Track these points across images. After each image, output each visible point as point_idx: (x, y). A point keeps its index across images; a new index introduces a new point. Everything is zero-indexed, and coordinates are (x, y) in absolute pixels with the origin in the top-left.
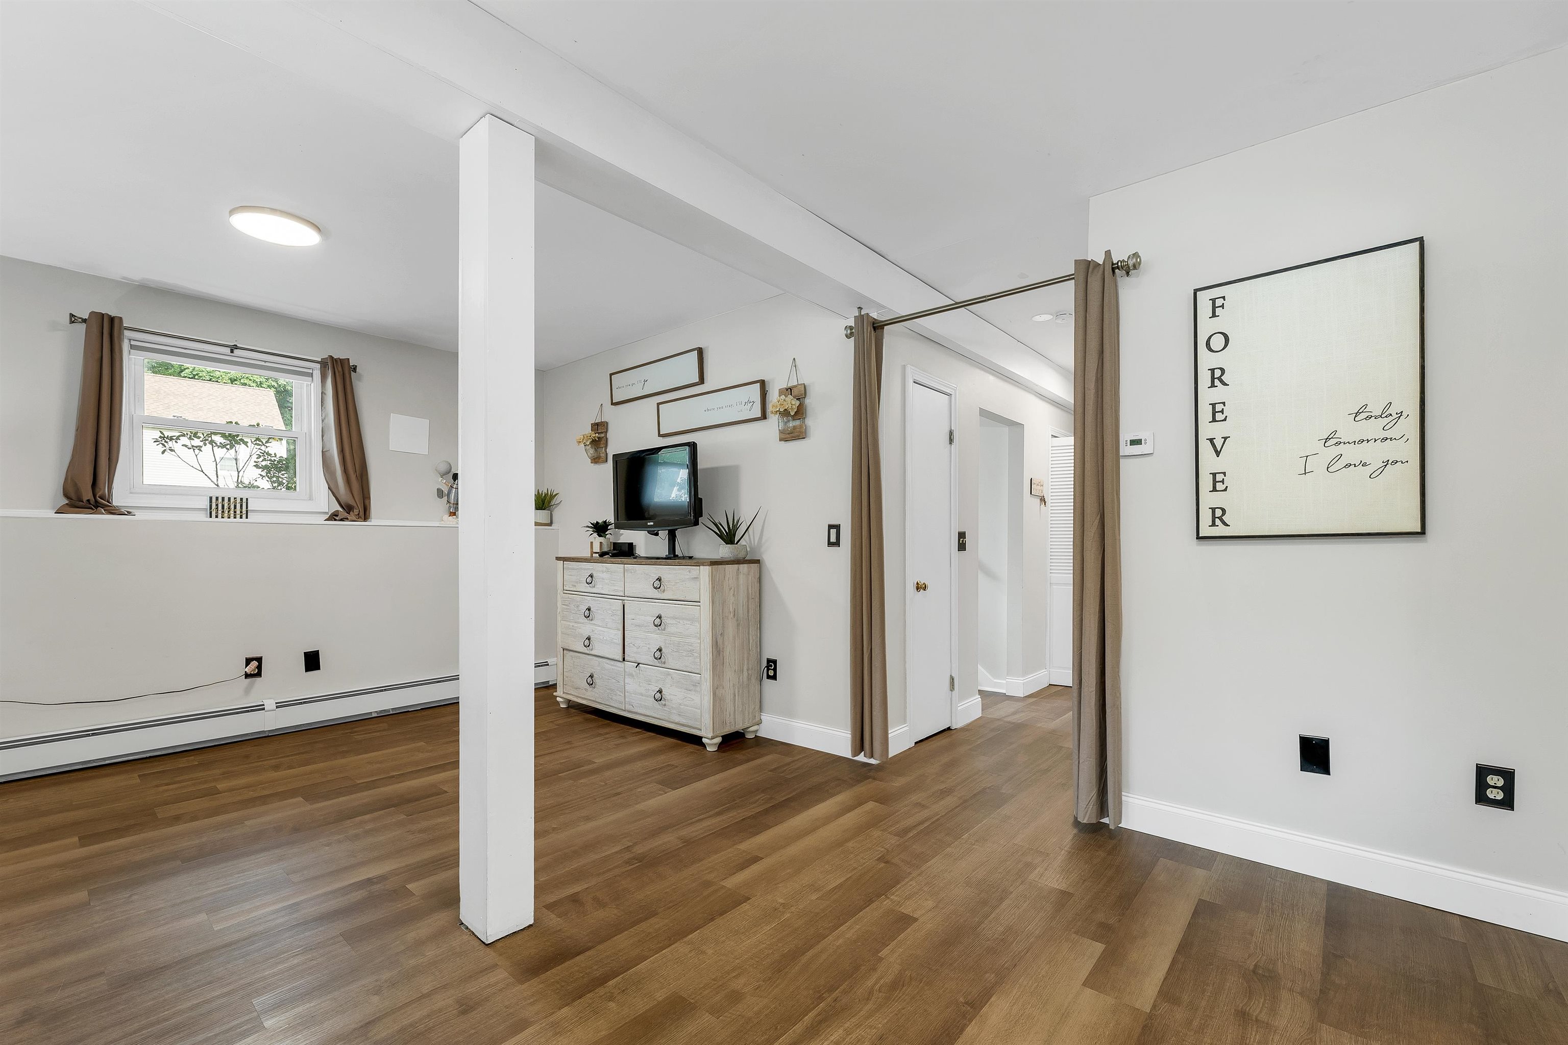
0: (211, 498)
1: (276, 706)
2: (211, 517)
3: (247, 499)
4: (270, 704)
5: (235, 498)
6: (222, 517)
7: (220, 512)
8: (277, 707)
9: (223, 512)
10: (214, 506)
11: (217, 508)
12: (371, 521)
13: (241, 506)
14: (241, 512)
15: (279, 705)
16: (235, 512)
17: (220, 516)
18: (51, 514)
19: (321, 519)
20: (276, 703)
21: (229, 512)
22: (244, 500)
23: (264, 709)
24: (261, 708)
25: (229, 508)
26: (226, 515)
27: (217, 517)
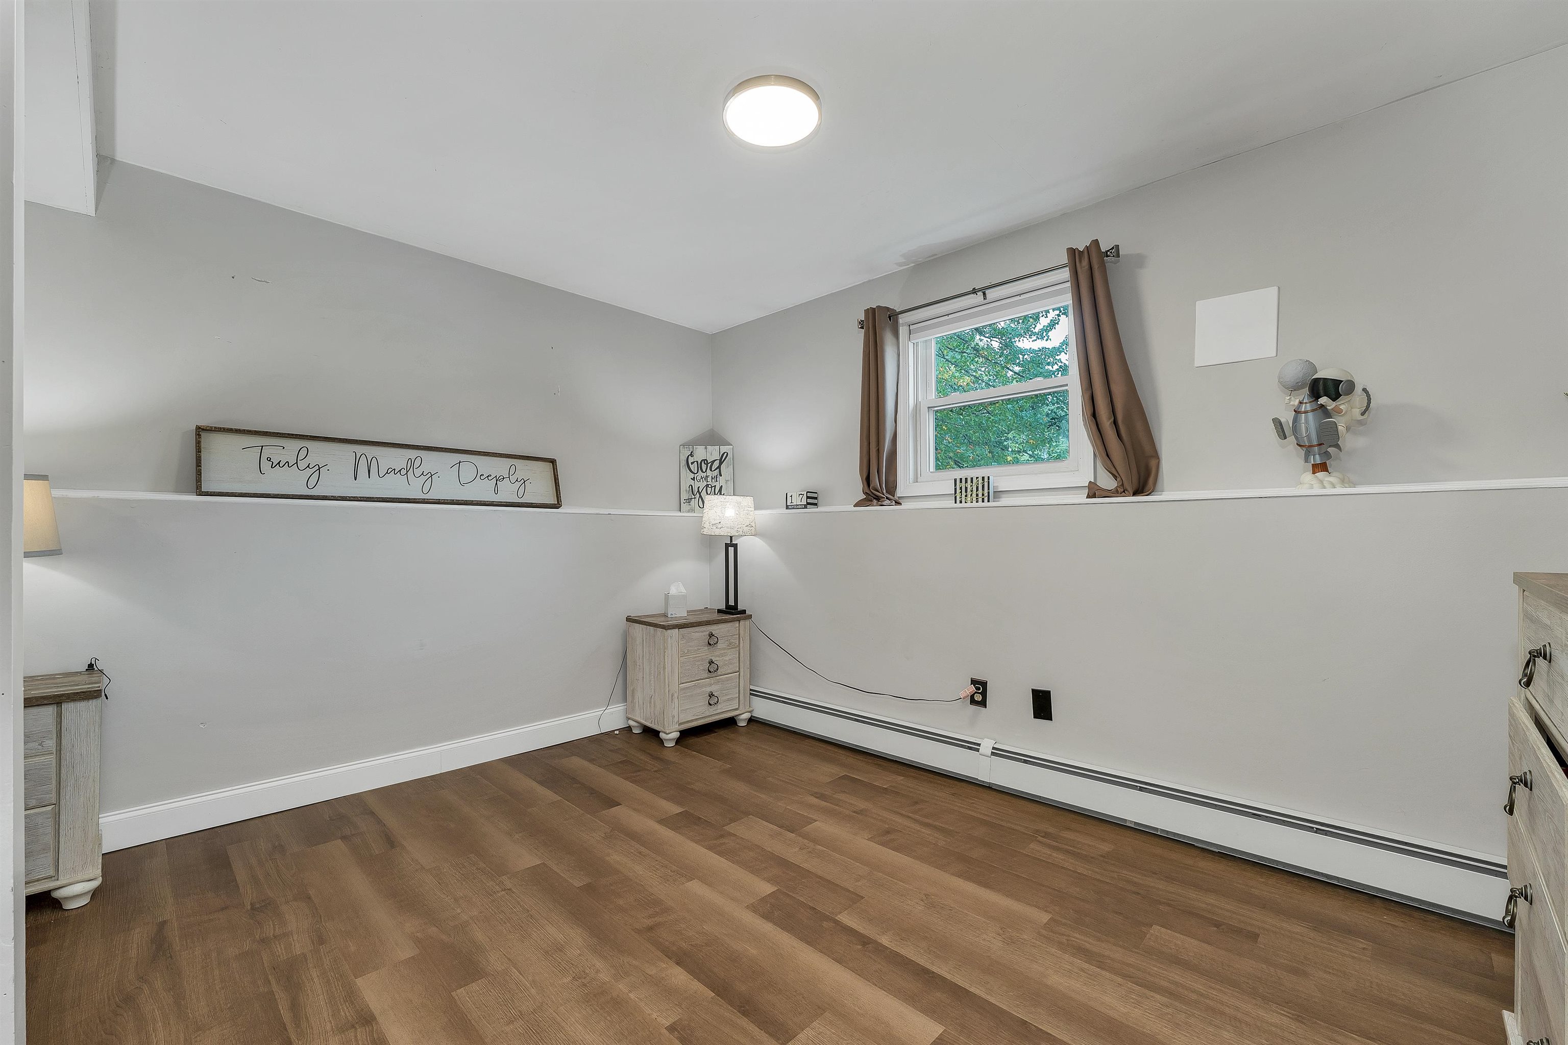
0: (955, 480)
1: (992, 752)
2: (956, 503)
3: (989, 477)
4: (987, 746)
5: (977, 478)
6: (966, 502)
7: (963, 496)
8: (993, 754)
9: (966, 496)
10: (958, 491)
11: (961, 492)
12: (1161, 495)
13: (983, 486)
14: (983, 495)
15: (997, 753)
16: (977, 495)
17: (963, 501)
18: (851, 508)
19: (1082, 498)
20: (994, 748)
21: (971, 495)
22: (986, 480)
23: (978, 750)
24: (974, 747)
25: (972, 491)
26: (969, 499)
27: (961, 502)
